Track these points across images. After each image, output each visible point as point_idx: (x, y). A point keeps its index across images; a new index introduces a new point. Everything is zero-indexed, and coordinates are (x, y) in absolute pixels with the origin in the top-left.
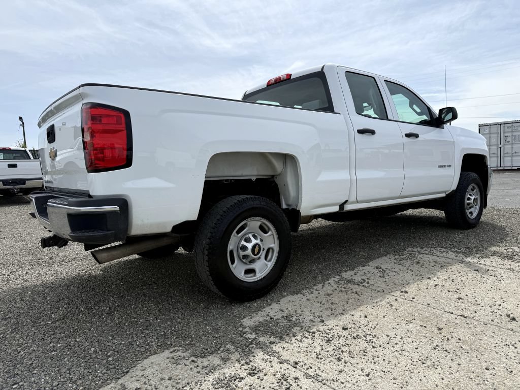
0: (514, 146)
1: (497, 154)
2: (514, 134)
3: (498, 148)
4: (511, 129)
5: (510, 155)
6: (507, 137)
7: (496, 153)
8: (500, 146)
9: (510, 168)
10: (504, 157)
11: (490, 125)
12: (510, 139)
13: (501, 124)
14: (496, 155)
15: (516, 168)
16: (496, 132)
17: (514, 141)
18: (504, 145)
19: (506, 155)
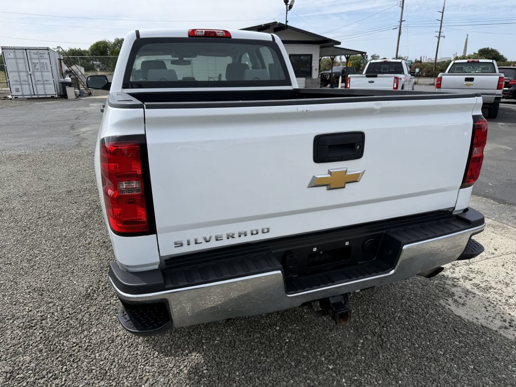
0: (44, 74)
1: (28, 81)
2: (42, 61)
3: (27, 75)
4: (37, 55)
5: (42, 82)
6: (35, 64)
7: (26, 80)
8: (30, 73)
9: (44, 96)
10: (36, 84)
11: (14, 49)
12: (38, 66)
13: (26, 50)
14: (27, 83)
15: (50, 96)
16: (22, 57)
17: (42, 69)
18: (33, 72)
19: (37, 83)
